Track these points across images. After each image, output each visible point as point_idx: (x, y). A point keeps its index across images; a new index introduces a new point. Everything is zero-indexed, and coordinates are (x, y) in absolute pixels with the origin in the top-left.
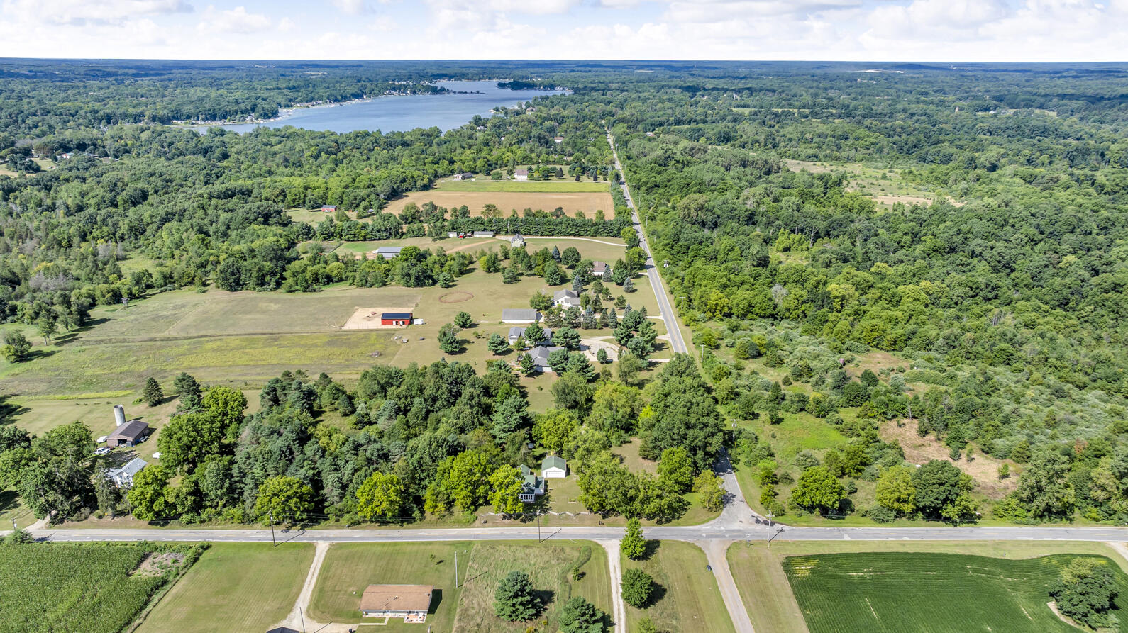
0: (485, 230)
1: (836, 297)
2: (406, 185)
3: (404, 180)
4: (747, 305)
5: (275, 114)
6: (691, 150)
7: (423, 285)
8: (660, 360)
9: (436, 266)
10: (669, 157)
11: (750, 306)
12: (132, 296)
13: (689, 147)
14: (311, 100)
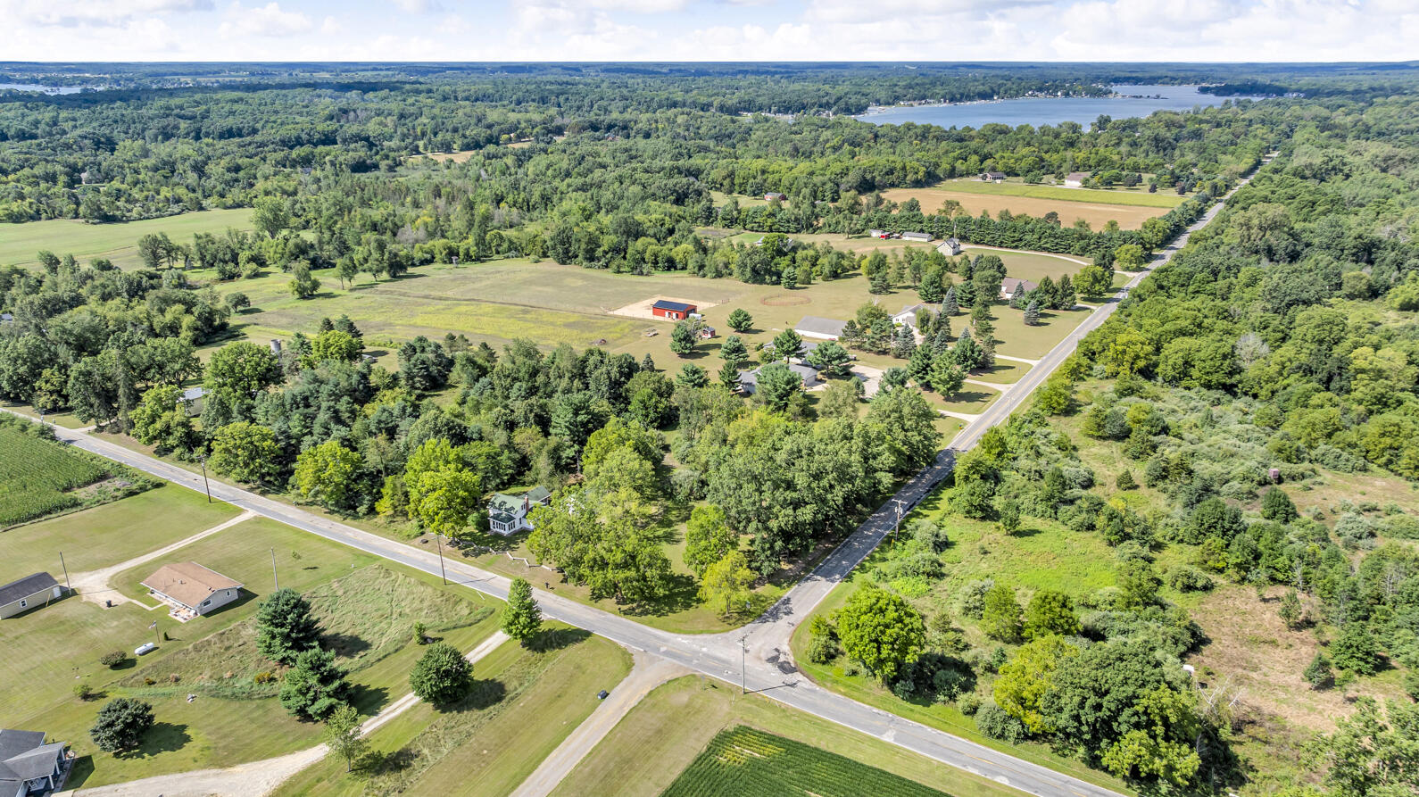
0: (922, 231)
1: (1363, 371)
2: (893, 178)
3: (891, 172)
4: (1180, 362)
5: (861, 109)
6: (1385, 160)
7: (762, 282)
8: (946, 413)
9: (807, 263)
10: (1334, 168)
11: (1186, 363)
12: (468, 257)
13: (1382, 156)
14: (924, 97)
